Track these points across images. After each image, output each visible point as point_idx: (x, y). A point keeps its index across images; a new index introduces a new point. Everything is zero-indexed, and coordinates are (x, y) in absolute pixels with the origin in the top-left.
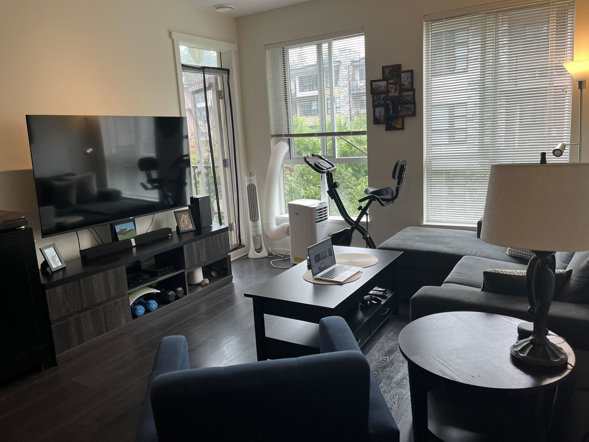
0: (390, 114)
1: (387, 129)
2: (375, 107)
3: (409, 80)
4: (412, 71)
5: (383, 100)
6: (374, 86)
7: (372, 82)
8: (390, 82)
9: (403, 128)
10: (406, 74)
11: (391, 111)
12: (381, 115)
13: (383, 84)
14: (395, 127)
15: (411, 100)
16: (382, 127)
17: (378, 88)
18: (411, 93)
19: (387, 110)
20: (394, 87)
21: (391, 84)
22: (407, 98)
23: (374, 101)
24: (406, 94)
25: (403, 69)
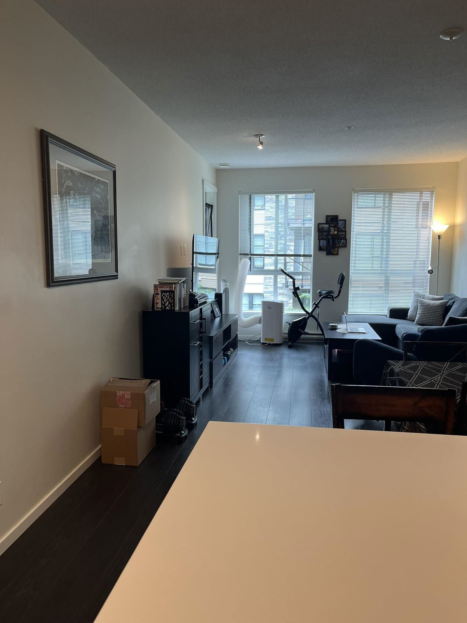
0: (330, 245)
1: (327, 254)
2: (319, 239)
3: (343, 225)
4: (345, 220)
5: (325, 236)
6: (320, 227)
7: (319, 224)
8: (331, 225)
9: (337, 254)
10: (341, 221)
11: (331, 243)
12: (324, 245)
13: (327, 226)
14: (332, 253)
15: (344, 238)
16: (324, 253)
17: (323, 229)
18: (344, 233)
19: (328, 242)
20: (334, 229)
21: (332, 227)
22: (341, 236)
23: (319, 236)
24: (341, 233)
25: (339, 219)
